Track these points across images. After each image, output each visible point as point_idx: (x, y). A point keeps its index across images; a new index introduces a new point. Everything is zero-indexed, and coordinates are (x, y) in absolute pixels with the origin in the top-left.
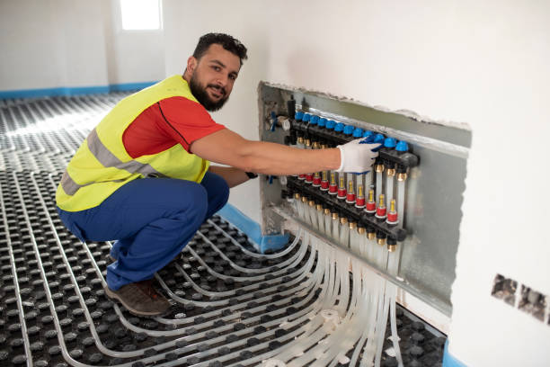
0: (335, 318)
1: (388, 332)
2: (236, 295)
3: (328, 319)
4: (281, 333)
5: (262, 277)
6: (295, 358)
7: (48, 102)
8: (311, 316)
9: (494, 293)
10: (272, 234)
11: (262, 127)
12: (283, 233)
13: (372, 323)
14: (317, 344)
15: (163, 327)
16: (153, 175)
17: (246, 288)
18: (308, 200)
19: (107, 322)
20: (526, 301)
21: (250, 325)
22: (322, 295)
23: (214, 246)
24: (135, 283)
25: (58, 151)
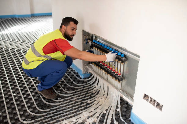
0: (103, 100)
1: (118, 104)
2: (75, 92)
3: (101, 100)
4: (88, 104)
5: (83, 87)
6: (92, 111)
7: (10, 20)
8: (96, 99)
9: (144, 98)
10: (86, 73)
11: (83, 43)
12: (89, 73)
13: (113, 101)
14: (98, 107)
15: (55, 102)
16: (51, 59)
17: (78, 90)
18: (96, 66)
19: (39, 101)
20: (151, 101)
21: (79, 102)
22: (100, 93)
23: (68, 76)
24: (46, 89)
25: (16, 41)
